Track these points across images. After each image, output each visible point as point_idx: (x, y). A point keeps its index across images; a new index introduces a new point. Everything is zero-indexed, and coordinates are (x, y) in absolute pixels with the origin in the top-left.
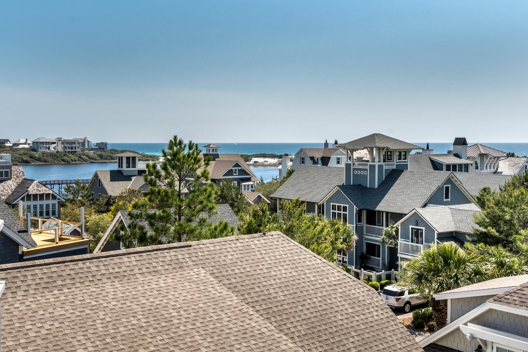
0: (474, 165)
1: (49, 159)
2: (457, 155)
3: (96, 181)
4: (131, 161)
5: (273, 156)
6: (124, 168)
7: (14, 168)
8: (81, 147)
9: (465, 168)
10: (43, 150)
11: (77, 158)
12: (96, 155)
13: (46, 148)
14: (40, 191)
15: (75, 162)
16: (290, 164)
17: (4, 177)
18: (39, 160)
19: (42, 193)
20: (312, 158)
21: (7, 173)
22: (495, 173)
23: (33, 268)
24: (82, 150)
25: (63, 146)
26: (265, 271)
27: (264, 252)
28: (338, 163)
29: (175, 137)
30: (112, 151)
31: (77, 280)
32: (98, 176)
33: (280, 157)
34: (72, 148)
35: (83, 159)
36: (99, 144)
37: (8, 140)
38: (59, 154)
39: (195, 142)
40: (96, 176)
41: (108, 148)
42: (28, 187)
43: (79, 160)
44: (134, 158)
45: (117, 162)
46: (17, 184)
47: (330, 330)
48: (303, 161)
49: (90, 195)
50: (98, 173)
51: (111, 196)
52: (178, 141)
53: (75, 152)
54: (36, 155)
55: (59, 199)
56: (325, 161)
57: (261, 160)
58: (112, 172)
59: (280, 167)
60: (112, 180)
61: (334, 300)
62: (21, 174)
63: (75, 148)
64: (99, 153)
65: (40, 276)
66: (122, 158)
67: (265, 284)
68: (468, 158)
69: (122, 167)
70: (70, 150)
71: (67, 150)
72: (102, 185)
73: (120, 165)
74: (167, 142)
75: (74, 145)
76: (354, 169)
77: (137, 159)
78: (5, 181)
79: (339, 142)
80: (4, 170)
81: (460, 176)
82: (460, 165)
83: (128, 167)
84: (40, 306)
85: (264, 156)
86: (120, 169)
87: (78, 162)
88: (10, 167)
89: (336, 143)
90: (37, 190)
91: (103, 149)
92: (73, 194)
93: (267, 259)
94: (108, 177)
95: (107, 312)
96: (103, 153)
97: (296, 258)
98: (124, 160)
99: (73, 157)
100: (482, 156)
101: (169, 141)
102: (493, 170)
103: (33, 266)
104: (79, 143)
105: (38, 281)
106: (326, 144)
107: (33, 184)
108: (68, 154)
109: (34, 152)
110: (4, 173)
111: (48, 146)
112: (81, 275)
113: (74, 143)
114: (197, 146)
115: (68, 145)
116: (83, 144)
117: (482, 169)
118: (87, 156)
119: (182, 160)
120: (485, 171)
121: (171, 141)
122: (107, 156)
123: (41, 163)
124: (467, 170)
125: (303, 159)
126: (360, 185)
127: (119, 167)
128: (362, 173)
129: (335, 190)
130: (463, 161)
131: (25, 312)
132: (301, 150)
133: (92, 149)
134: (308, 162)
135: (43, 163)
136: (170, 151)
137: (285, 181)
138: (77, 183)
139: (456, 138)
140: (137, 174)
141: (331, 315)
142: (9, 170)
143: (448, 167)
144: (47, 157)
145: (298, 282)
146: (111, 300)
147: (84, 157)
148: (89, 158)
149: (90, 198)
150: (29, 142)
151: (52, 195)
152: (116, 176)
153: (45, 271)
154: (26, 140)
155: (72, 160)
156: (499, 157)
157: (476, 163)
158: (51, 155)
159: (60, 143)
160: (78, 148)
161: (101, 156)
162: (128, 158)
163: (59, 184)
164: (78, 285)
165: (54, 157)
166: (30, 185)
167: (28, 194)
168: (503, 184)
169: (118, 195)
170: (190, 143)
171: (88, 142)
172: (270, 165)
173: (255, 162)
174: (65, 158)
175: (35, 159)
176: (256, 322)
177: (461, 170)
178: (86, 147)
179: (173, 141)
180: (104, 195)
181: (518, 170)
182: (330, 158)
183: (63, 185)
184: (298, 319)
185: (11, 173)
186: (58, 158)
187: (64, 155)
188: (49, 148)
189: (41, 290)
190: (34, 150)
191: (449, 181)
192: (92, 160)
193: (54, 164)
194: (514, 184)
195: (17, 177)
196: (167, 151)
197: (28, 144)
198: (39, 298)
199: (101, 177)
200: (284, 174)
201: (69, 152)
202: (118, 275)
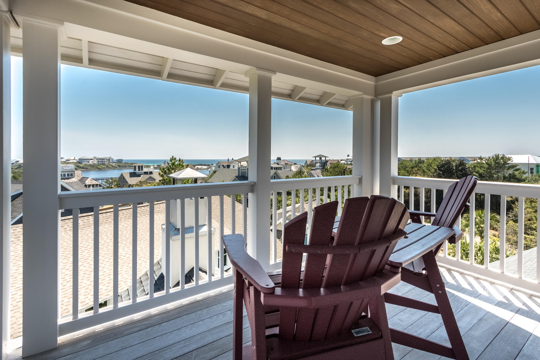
0: (283, 168)
1: (89, 167)
2: (278, 164)
3: (122, 177)
4: (141, 168)
5: (205, 165)
6: (137, 171)
7: (76, 172)
8: (108, 162)
9: (280, 168)
10: (85, 163)
11: (105, 167)
12: (116, 165)
13: (87, 162)
14: (92, 183)
15: (104, 169)
16: (214, 168)
17: (70, 176)
18: (83, 168)
19: (93, 184)
20: (223, 166)
21: (72, 175)
22: (291, 170)
23: (122, 211)
24: (109, 163)
25: (97, 161)
26: (216, 207)
27: (215, 200)
28: (234, 167)
29: (173, 157)
30: (126, 163)
31: (142, 214)
32: (123, 175)
33: (208, 165)
34: (102, 162)
35: (109, 167)
36: (118, 160)
37: (63, 158)
38: (95, 165)
39: (182, 159)
40: (122, 175)
41: (123, 162)
42: (85, 181)
43: (107, 168)
44: (142, 166)
45: (133, 169)
46: (78, 180)
47: (240, 226)
48: (219, 167)
49: (118, 185)
50: (123, 174)
51: (130, 184)
52: (174, 158)
53: (105, 164)
54: (81, 165)
55: (103, 187)
56: (228, 166)
57: (200, 167)
58: (130, 173)
59: (209, 170)
60: (130, 177)
61: (240, 216)
62: (80, 175)
63: (105, 162)
64: (119, 164)
65: (126, 214)
66: (136, 166)
67: (216, 211)
68: (282, 165)
69: (136, 171)
70: (102, 163)
71: (100, 163)
72: (125, 179)
73: (135, 169)
74: (169, 159)
75: (104, 161)
76: (241, 170)
77: (143, 167)
78: (71, 178)
79: (234, 159)
80: (70, 173)
81: (279, 172)
82: (279, 168)
83: (139, 170)
84: (128, 225)
85: (201, 165)
86: (135, 171)
87: (106, 169)
88: (74, 171)
89: (233, 159)
90: (91, 182)
91: (121, 162)
92: (109, 184)
93: (216, 202)
94: (129, 175)
95: (158, 225)
96: (120, 164)
97: (226, 201)
98: (137, 168)
99: (103, 166)
100: (286, 164)
101: (170, 158)
102: (290, 169)
103: (122, 210)
104: (106, 159)
105: (125, 216)
106: (228, 160)
107: (88, 180)
108: (100, 165)
109: (79, 164)
110: (70, 174)
111: (88, 161)
112: (143, 212)
113: (104, 159)
114: (182, 160)
115: (100, 161)
116: (109, 160)
117: (286, 169)
118: (112, 166)
119: (176, 166)
120: (287, 170)
121: (171, 158)
122: (123, 166)
123: (84, 170)
124: (281, 169)
125: (219, 166)
126: (244, 176)
127: (134, 170)
128: (244, 171)
129: (234, 178)
130: (280, 166)
131: (122, 228)
132: (219, 162)
133: (114, 162)
134: (222, 167)
135: (85, 170)
136: (171, 162)
137: (213, 176)
138: (112, 179)
139: (277, 158)
140: (143, 173)
141: (239, 221)
142: (73, 173)
143: (275, 168)
144: (88, 166)
145: (228, 210)
146: (158, 221)
147: (110, 166)
148: (113, 167)
149: (119, 186)
150: (76, 159)
151: (99, 185)
152: (133, 175)
153: (128, 211)
154: (75, 158)
155: (103, 168)
156: (291, 165)
157: (284, 167)
158: (90, 165)
159: (95, 160)
160: (106, 162)
161: (119, 166)
162: (139, 167)
163: (102, 180)
164: (143, 216)
165: (92, 166)
166: (87, 180)
167: (85, 185)
168: (293, 174)
169: (135, 184)
170: (180, 159)
171: (112, 159)
172: (204, 169)
173: (197, 168)
174: (99, 167)
175: (81, 168)
176: (215, 224)
177: (279, 169)
178: (111, 161)
179: (172, 158)
180: (126, 184)
181: (297, 170)
182: (230, 165)
183: (104, 180)
184: (228, 223)
185: (74, 174)
186: (94, 167)
187: (98, 165)
188: (89, 162)
189: (127, 219)
190: (79, 163)
191: (275, 173)
192: (114, 168)
193: (92, 170)
194: (296, 174)
195: (78, 176)
196: (169, 162)
197: (76, 160)
198: (127, 222)
199: (124, 175)
200: (212, 172)
201: (101, 164)
202: (159, 211)
